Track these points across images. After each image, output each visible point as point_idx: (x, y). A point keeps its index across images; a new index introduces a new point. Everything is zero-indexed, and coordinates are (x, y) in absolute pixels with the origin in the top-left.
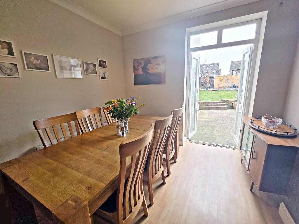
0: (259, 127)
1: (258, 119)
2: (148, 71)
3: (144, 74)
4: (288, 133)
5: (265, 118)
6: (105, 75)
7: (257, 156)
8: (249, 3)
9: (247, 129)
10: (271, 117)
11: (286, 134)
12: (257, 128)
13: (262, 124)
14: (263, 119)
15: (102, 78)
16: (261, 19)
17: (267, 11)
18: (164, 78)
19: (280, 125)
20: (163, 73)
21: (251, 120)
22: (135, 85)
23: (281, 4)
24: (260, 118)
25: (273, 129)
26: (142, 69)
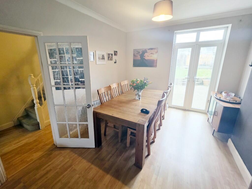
0: (220, 98)
1: (220, 93)
2: (145, 58)
3: (141, 59)
4: (236, 101)
5: (225, 93)
6: (116, 61)
7: (217, 114)
8: (220, 18)
9: (213, 99)
10: (228, 92)
11: (235, 102)
12: (219, 98)
13: (223, 96)
14: (223, 93)
15: (115, 63)
16: (228, 27)
17: (231, 24)
18: (156, 63)
19: (233, 97)
20: (155, 60)
21: (216, 93)
22: (133, 67)
23: (241, 21)
24: (221, 93)
25: (228, 99)
26: (140, 56)
